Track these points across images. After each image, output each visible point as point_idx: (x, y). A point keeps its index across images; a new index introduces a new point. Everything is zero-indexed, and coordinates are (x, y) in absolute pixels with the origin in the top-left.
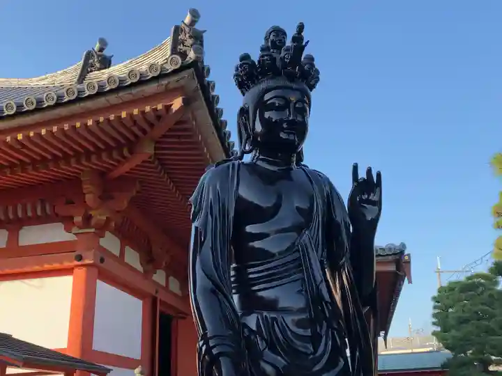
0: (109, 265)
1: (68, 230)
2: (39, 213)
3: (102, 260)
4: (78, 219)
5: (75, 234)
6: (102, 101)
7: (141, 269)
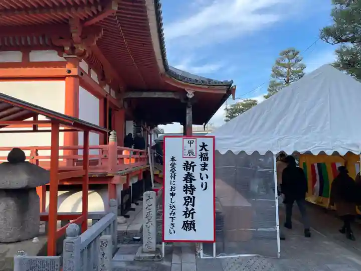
1: (60, 55)
2: (41, 43)
3: (82, 74)
4: (67, 49)
5: (65, 58)
7: (98, 83)
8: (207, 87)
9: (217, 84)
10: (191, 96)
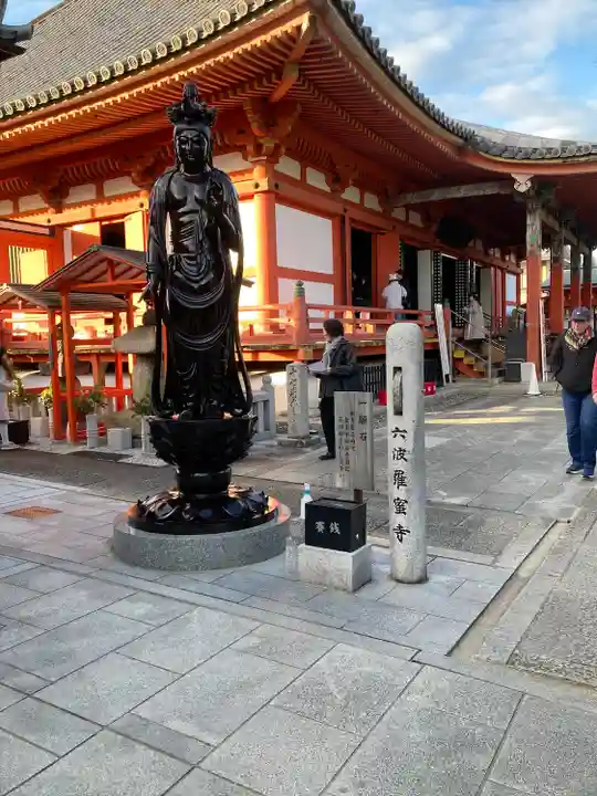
0: (285, 189)
1: (245, 158)
3: (277, 186)
4: (250, 148)
5: (251, 162)
6: (236, 32)
7: (327, 189)
8: (560, 161)
9: (584, 153)
10: (523, 189)
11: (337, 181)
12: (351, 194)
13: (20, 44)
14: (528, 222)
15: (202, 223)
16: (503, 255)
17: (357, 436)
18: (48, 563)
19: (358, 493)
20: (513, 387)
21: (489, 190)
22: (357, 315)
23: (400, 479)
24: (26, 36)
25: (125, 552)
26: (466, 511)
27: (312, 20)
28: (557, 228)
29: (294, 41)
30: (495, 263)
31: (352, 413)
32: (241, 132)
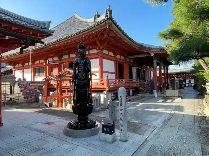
0: (105, 56)
1: (97, 50)
3: (103, 55)
6: (95, 28)
7: (114, 56)
8: (159, 50)
10: (152, 56)
11: (115, 54)
12: (118, 57)
13: (52, 34)
14: (154, 62)
15: (83, 68)
16: (150, 67)
17: (113, 110)
18: (51, 135)
19: (113, 122)
20: (152, 95)
21: (146, 55)
22: (119, 81)
23: (121, 119)
24: (53, 32)
25: (67, 133)
26: (138, 124)
27: (109, 26)
28: (160, 63)
29: (106, 29)
30: (148, 69)
31: (112, 105)
32: (96, 45)
